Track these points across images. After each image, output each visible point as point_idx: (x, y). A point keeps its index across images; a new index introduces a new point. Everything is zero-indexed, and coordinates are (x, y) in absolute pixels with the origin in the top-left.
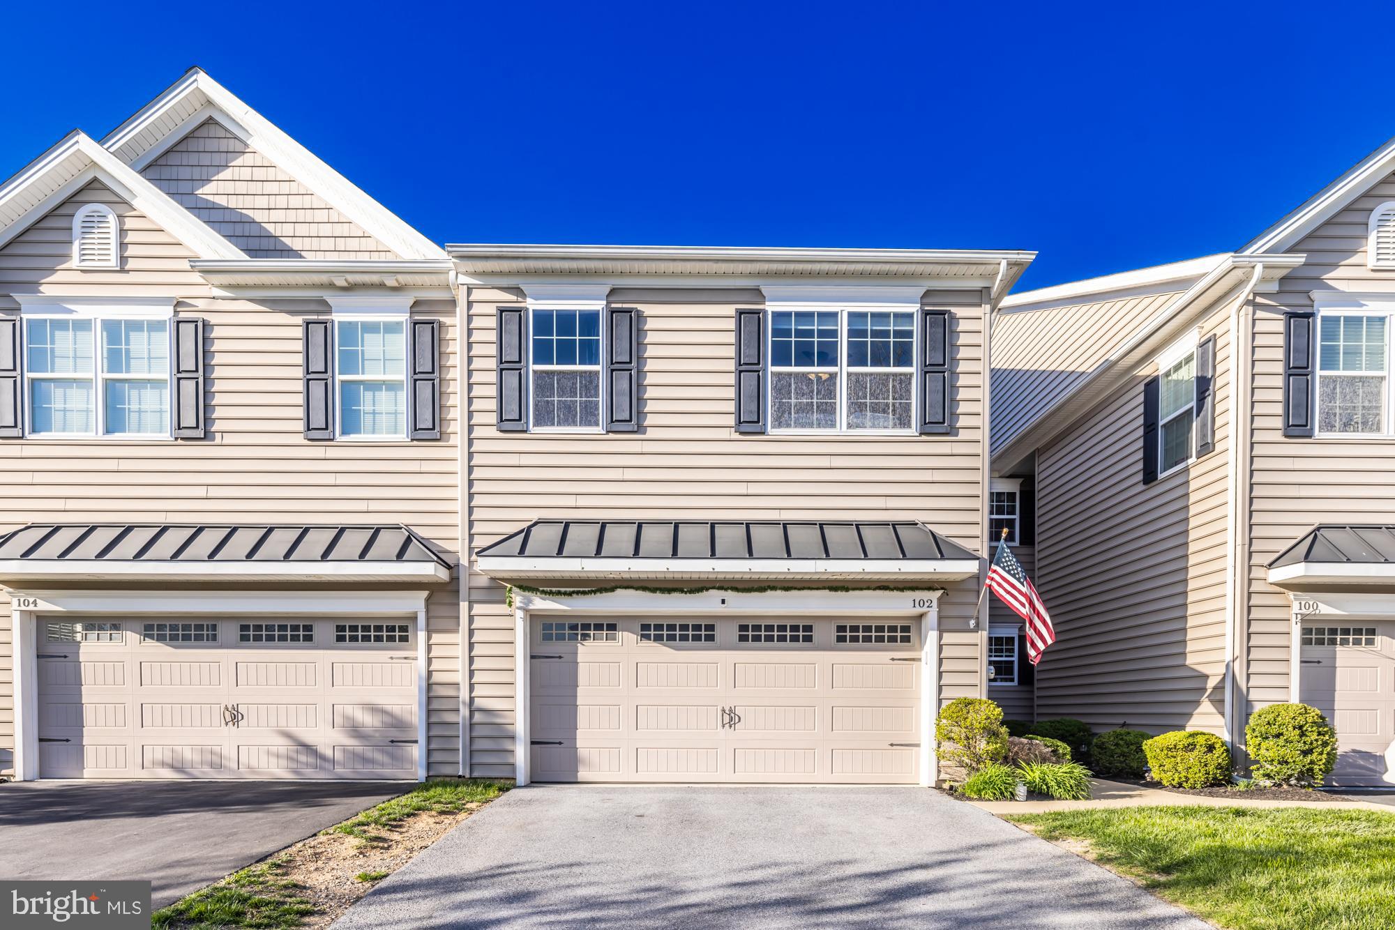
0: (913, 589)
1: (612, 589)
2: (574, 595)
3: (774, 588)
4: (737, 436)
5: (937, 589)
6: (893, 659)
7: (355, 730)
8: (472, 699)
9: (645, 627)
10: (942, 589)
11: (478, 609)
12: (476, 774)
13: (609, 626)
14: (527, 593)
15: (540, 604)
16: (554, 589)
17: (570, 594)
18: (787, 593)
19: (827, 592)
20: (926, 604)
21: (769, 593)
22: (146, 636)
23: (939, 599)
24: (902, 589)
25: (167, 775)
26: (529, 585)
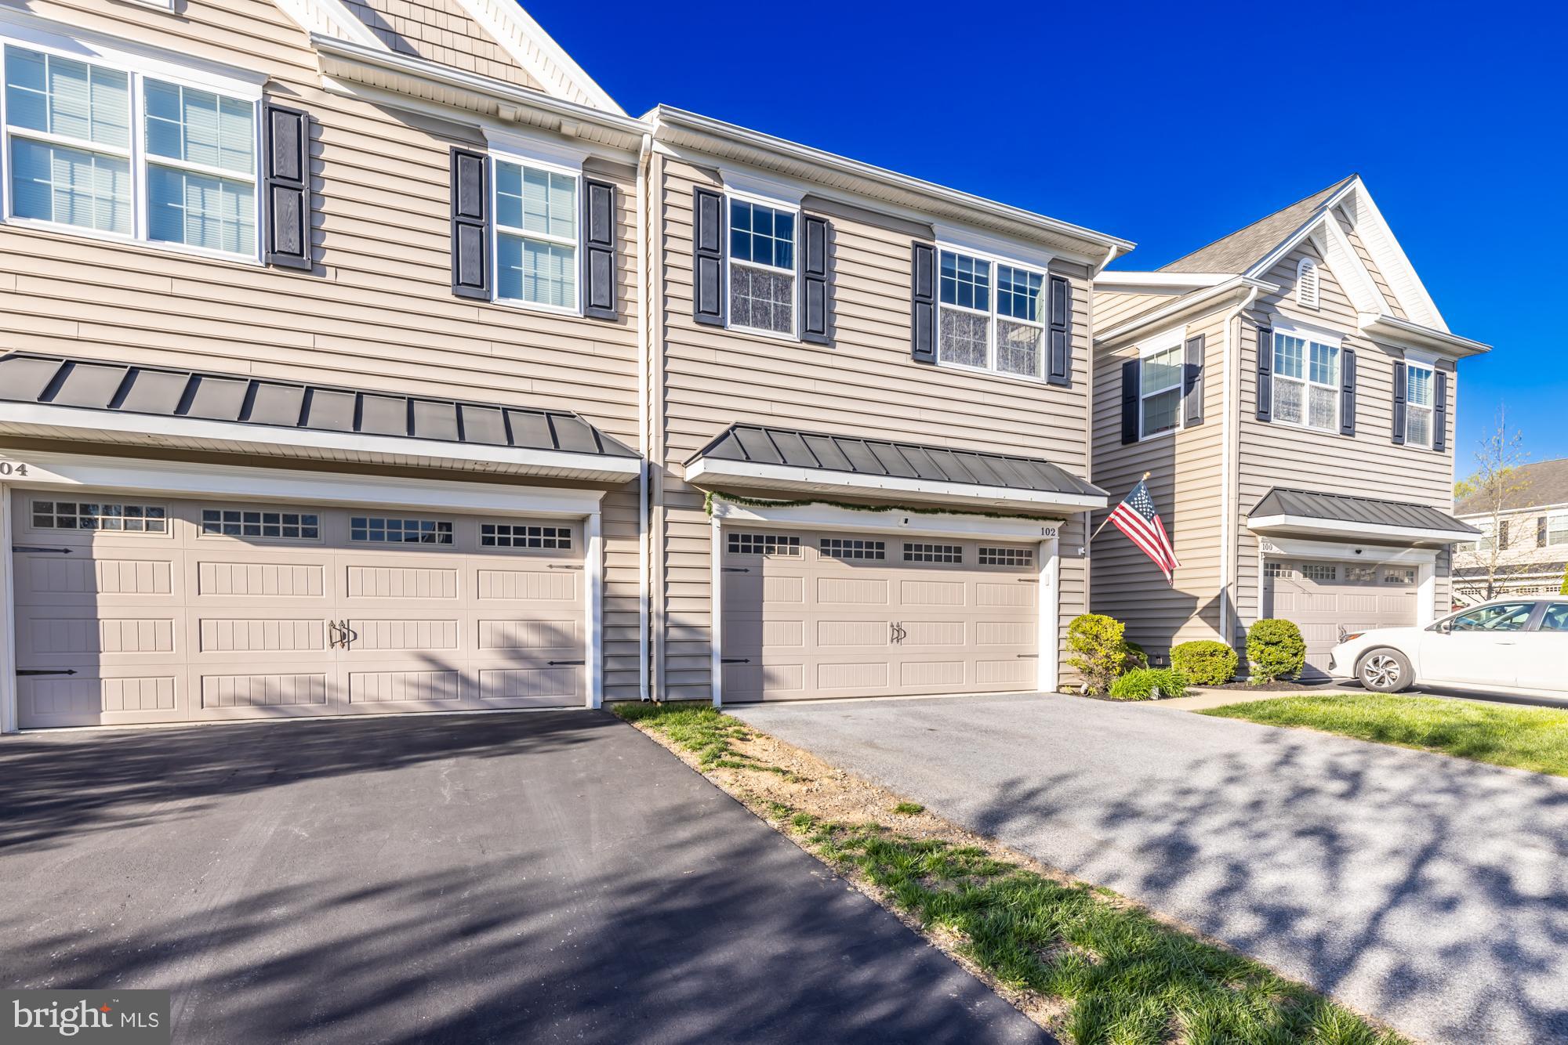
0: (1045, 518)
1: (807, 502)
2: (773, 507)
3: (943, 511)
4: (912, 363)
5: (1061, 520)
6: (1020, 580)
7: (513, 650)
8: (666, 613)
9: (825, 543)
10: (1064, 520)
11: (672, 515)
12: (672, 696)
13: (791, 540)
14: (726, 501)
15: (738, 513)
16: (754, 499)
17: (769, 504)
18: (954, 516)
19: (982, 518)
20: (1051, 533)
21: (940, 515)
22: (205, 527)
23: (1060, 529)
24: (1037, 518)
25: (249, 715)
26: (730, 492)
